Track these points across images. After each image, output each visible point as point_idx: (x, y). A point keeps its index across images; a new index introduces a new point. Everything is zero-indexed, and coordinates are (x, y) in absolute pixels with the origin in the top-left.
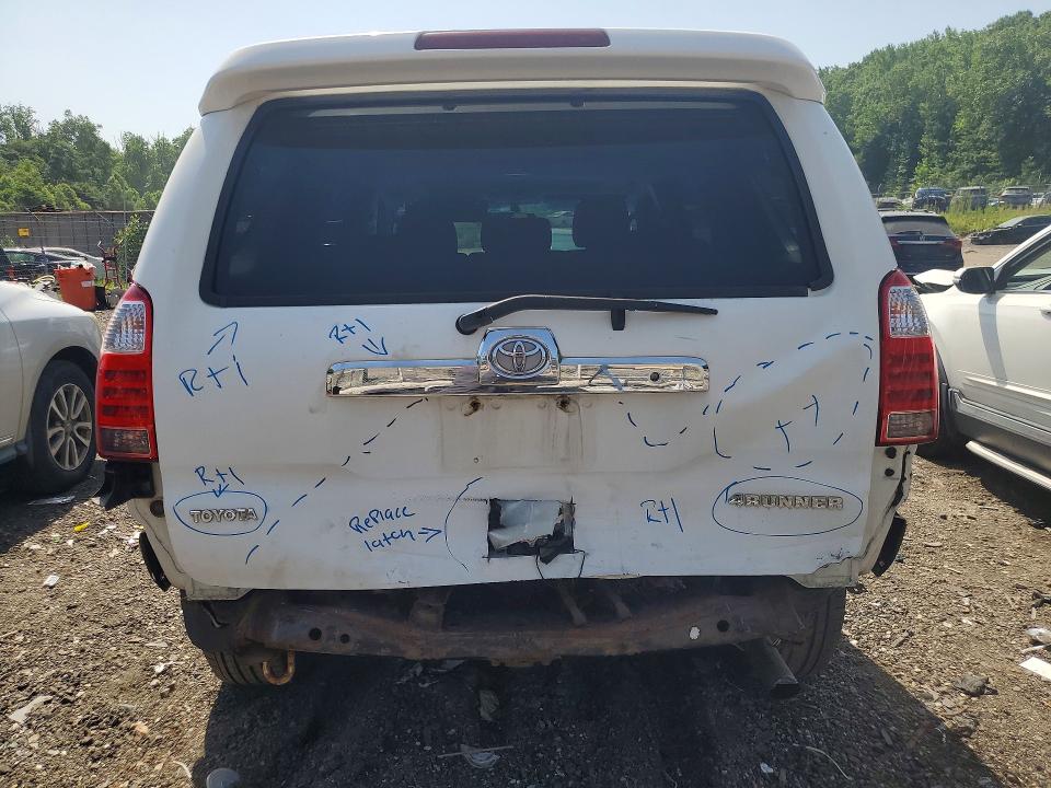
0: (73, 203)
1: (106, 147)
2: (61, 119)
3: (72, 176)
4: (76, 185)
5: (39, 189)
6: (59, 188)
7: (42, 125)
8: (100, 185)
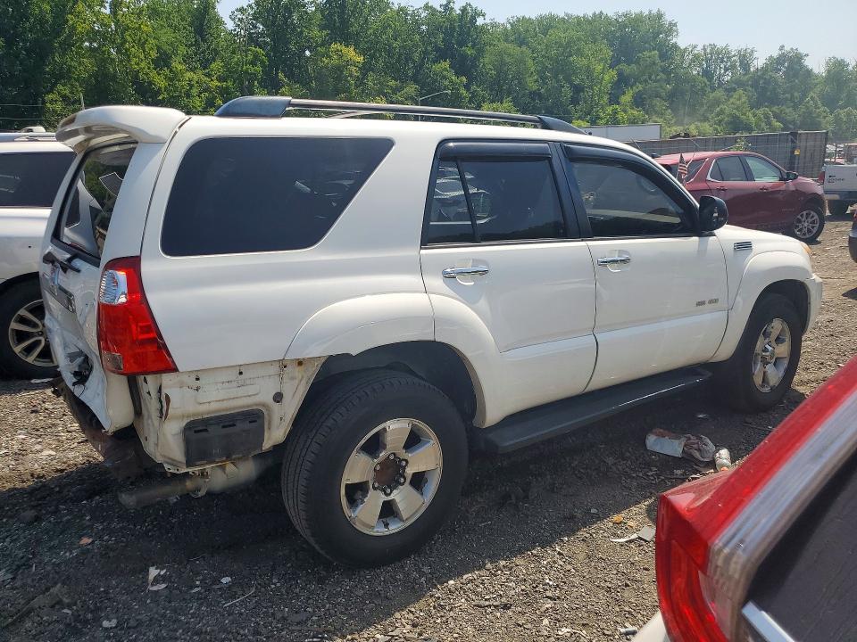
0: (769, 123)
1: (809, 73)
2: (776, 54)
3: (774, 101)
4: (775, 109)
5: (745, 114)
6: (760, 112)
7: (759, 61)
8: (795, 107)
